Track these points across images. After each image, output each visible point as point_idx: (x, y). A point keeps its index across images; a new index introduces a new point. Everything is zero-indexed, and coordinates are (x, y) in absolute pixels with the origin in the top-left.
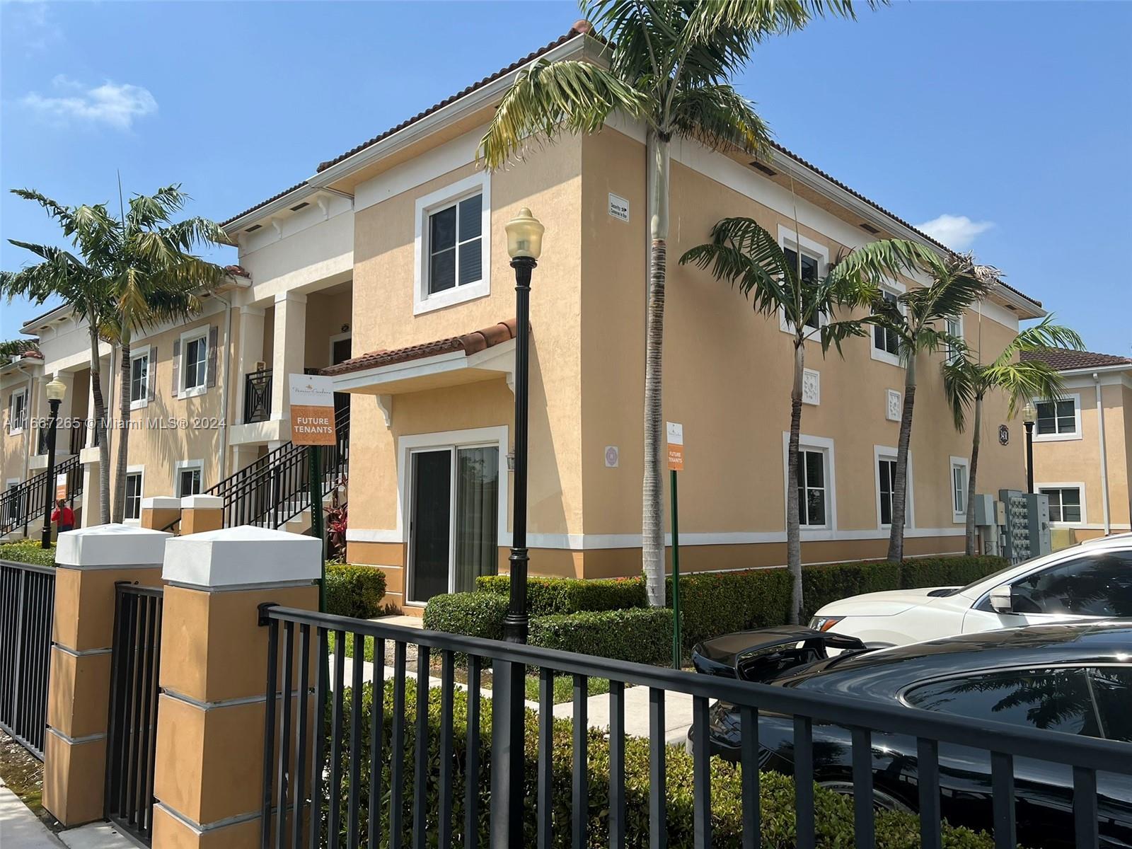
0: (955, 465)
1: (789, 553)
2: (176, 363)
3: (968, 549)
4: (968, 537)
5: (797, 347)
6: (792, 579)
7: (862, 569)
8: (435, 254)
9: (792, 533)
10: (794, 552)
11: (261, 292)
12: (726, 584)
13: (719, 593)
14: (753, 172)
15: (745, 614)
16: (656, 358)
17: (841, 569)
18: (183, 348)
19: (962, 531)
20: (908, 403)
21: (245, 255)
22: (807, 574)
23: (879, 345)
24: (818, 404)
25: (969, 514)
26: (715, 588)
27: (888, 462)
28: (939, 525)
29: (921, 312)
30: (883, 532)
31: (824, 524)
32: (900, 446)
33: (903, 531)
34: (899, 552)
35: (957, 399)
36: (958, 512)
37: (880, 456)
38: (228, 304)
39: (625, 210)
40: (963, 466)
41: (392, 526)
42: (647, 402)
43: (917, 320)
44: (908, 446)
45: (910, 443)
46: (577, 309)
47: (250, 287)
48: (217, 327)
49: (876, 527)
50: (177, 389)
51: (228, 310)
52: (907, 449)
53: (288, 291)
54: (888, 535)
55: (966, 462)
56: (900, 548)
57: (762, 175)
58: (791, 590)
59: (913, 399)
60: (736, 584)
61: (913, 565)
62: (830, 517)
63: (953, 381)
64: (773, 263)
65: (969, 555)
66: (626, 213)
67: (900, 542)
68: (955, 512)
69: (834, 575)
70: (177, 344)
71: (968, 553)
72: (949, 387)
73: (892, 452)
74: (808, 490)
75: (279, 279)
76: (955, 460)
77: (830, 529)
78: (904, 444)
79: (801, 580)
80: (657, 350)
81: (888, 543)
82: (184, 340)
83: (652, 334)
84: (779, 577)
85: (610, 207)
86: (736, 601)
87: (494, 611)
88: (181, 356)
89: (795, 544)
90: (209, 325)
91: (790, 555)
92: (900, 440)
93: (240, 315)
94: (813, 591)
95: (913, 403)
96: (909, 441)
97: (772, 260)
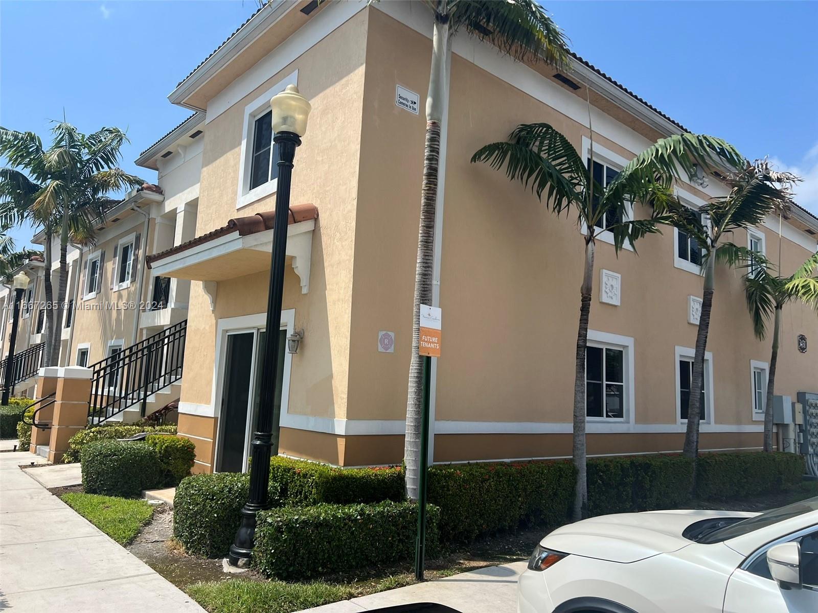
0: (755, 368)
1: (574, 446)
2: (114, 263)
3: (766, 444)
4: (766, 434)
5: (587, 243)
6: (575, 472)
7: (653, 463)
8: (258, 153)
9: (578, 424)
10: (579, 446)
11: (168, 207)
12: (498, 475)
13: (490, 485)
14: (557, 85)
15: (520, 508)
16: (426, 242)
17: (632, 463)
18: (120, 252)
19: (761, 429)
20: (706, 306)
21: (162, 177)
22: (592, 467)
23: (683, 255)
24: (619, 305)
25: (767, 413)
26: (484, 481)
27: (689, 362)
28: (739, 422)
29: (720, 221)
30: (680, 426)
31: (622, 417)
32: (697, 347)
33: (698, 428)
34: (695, 447)
35: (757, 309)
36: (757, 411)
37: (681, 356)
38: (147, 215)
39: (415, 103)
40: (763, 370)
41: (208, 402)
42: (417, 286)
43: (716, 229)
44: (705, 347)
45: (707, 344)
46: (354, 193)
47: (163, 201)
48: (140, 234)
49: (675, 422)
50: (113, 284)
51: (147, 220)
52: (704, 350)
53: (186, 204)
54: (684, 429)
55: (766, 366)
56: (695, 443)
57: (565, 89)
58: (575, 482)
59: (711, 303)
60: (510, 476)
61: (708, 461)
62: (628, 410)
63: (755, 292)
64: (565, 164)
65: (767, 451)
66: (415, 106)
67: (695, 437)
68: (754, 410)
69: (623, 469)
70: (116, 248)
71: (766, 450)
72: (750, 297)
73: (690, 352)
74: (606, 384)
75: (180, 194)
76: (755, 364)
77: (628, 422)
78: (701, 345)
79: (586, 474)
80: (428, 233)
81: (684, 438)
82: (121, 245)
83: (423, 217)
84: (560, 470)
85: (397, 98)
86: (510, 495)
87: (237, 497)
88: (118, 258)
89: (581, 438)
90: (135, 233)
91: (575, 448)
92: (697, 341)
93: (155, 224)
94: (600, 484)
95: (711, 306)
96: (706, 342)
97: (565, 160)
